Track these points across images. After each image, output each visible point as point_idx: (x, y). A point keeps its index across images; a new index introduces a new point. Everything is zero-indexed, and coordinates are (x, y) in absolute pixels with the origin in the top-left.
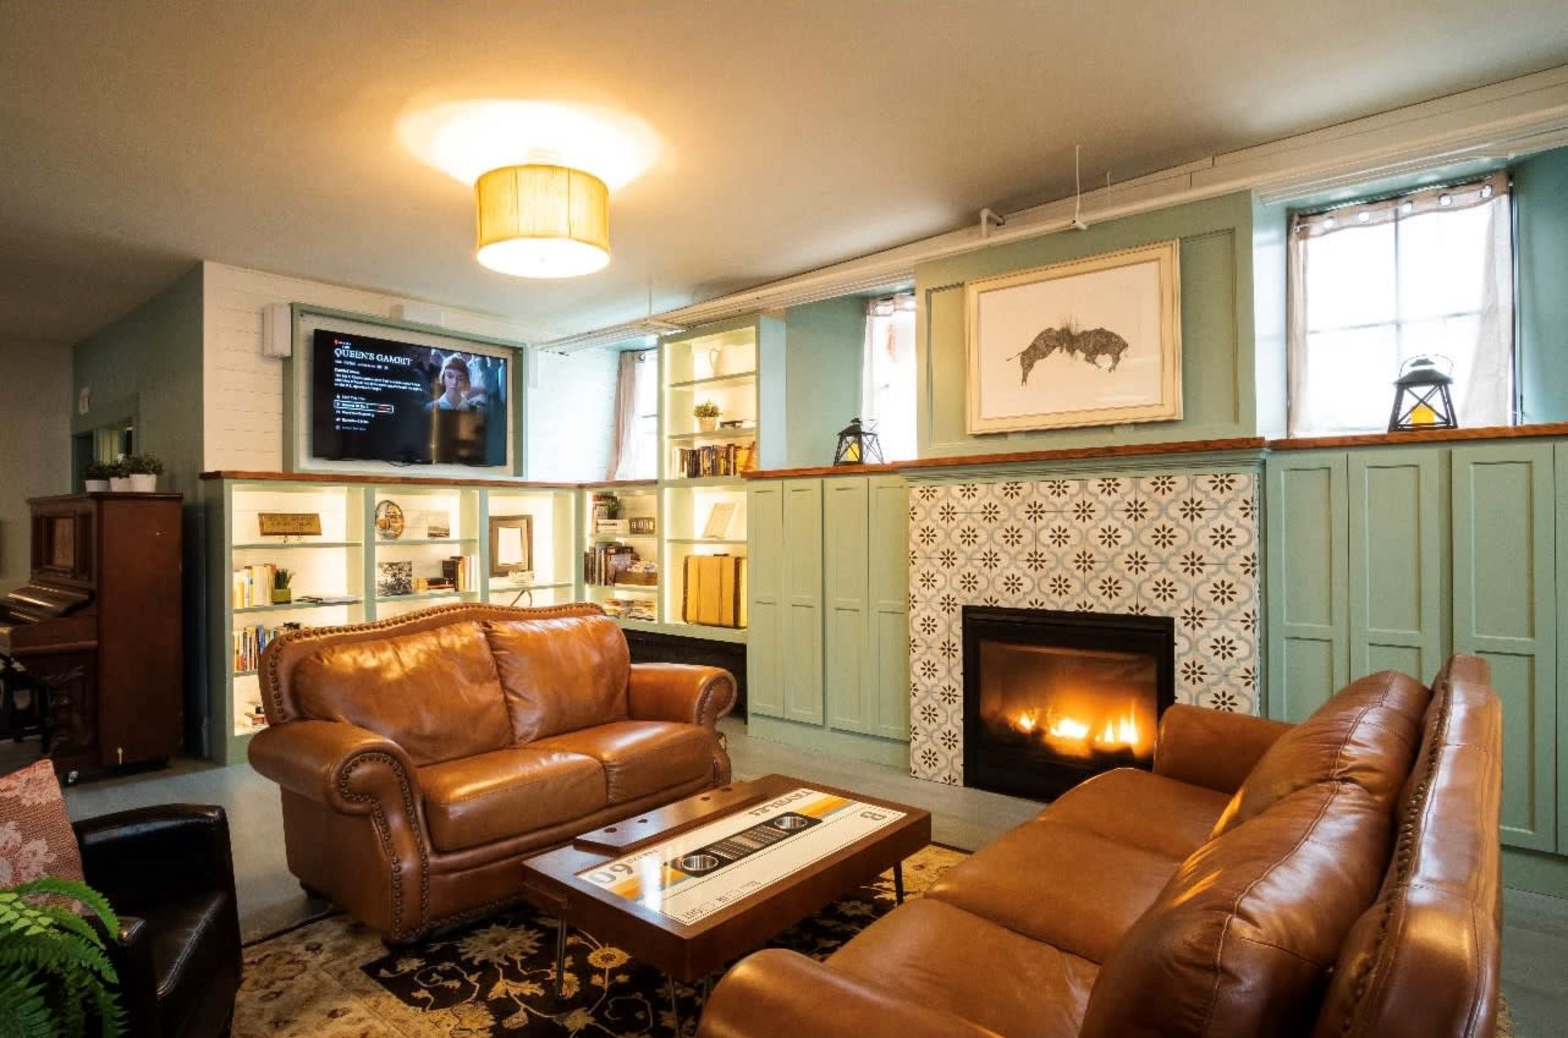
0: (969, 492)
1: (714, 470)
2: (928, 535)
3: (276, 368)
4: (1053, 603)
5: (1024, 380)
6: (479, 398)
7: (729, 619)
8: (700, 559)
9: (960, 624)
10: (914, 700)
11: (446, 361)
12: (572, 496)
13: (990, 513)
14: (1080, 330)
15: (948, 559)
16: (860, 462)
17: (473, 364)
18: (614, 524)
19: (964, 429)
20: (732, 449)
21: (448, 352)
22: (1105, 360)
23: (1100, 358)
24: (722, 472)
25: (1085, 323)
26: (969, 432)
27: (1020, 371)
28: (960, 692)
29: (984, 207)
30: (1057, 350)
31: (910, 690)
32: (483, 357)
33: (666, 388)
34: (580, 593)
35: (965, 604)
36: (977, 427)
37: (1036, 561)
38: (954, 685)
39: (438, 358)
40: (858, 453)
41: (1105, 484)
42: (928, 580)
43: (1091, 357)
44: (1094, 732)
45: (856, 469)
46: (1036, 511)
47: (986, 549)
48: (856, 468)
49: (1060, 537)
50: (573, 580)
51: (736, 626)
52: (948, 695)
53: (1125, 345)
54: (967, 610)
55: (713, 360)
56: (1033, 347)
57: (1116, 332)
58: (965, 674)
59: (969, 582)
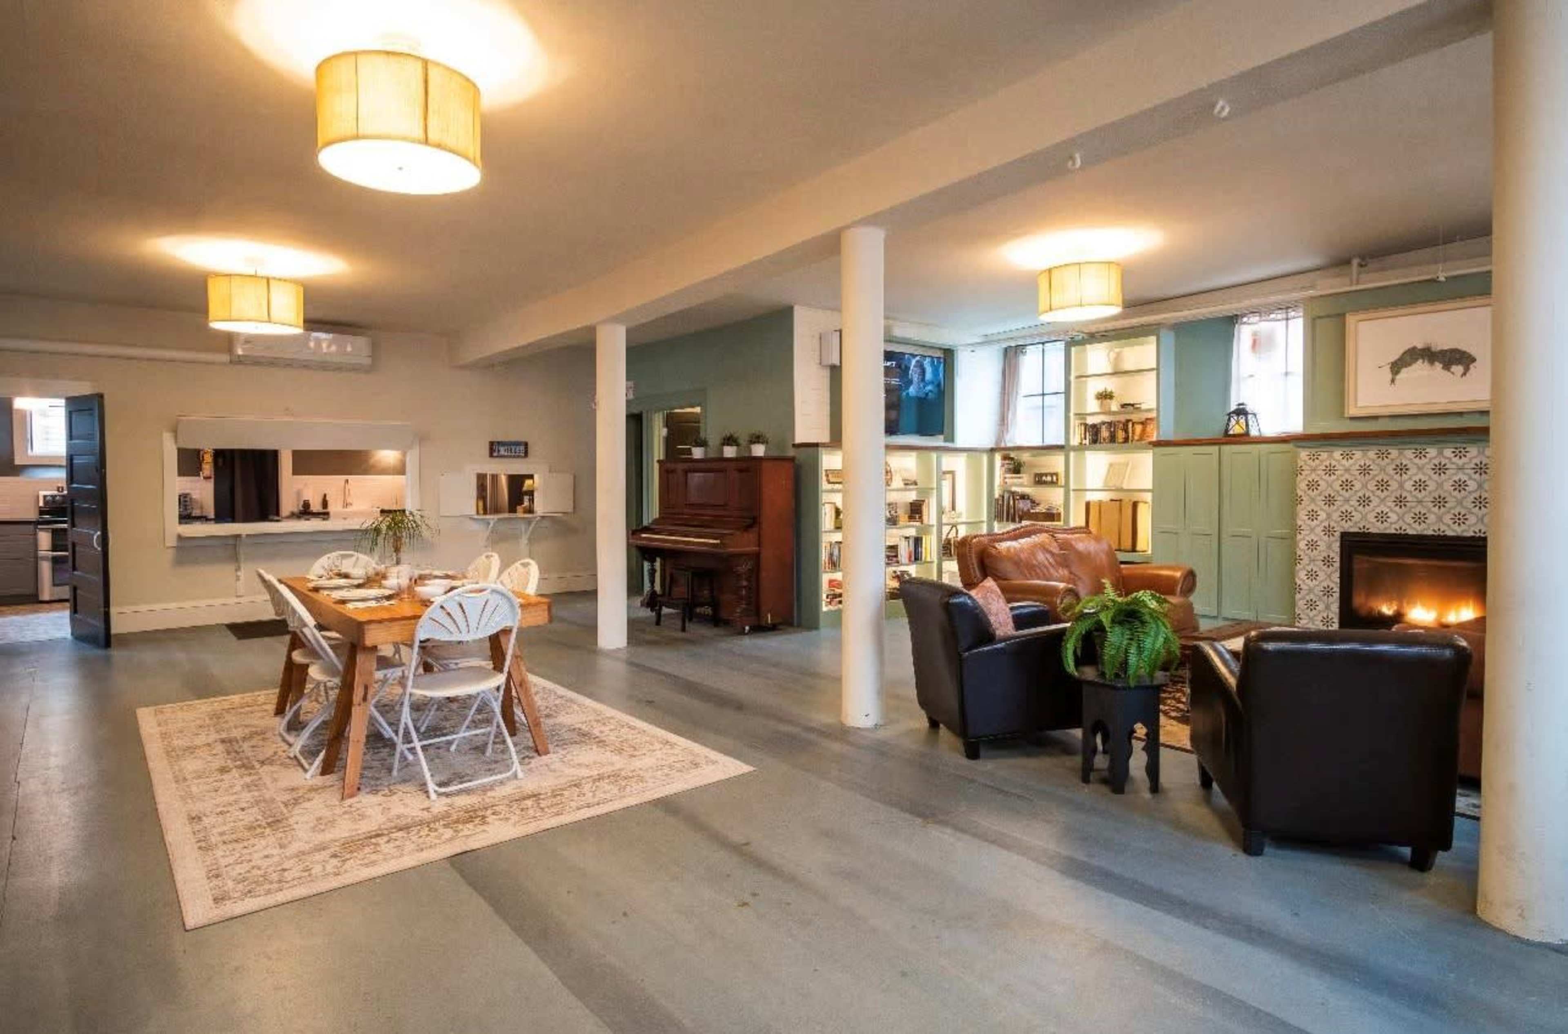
0: (1348, 456)
1: (1113, 439)
2: (1313, 485)
3: (827, 373)
4: (1414, 529)
5: (1393, 381)
6: (929, 388)
7: (1127, 543)
8: (1100, 504)
9: (1338, 544)
10: (1298, 596)
11: (914, 362)
12: (985, 458)
13: (1365, 470)
14: (1439, 348)
15: (1330, 501)
16: (1247, 434)
17: (927, 363)
18: (1020, 478)
19: (1343, 413)
20: (1130, 425)
21: (914, 356)
22: (1458, 369)
23: (1454, 368)
24: (1121, 440)
25: (1443, 343)
26: (1346, 415)
27: (1390, 376)
28: (1337, 589)
29: (1354, 256)
30: (1420, 361)
31: (1294, 588)
32: (932, 357)
33: (1072, 378)
34: (990, 527)
35: (1342, 530)
36: (1352, 411)
37: (1400, 501)
38: (1331, 585)
39: (910, 361)
40: (1244, 427)
41: (1457, 451)
42: (1313, 515)
43: (1447, 367)
44: (1440, 615)
45: (1242, 439)
46: (1402, 469)
47: (1360, 494)
48: (1244, 438)
49: (1420, 486)
50: (985, 518)
51: (1134, 550)
52: (1328, 592)
53: (1474, 360)
54: (1344, 535)
55: (1112, 360)
56: (1401, 359)
57: (1468, 351)
58: (1341, 577)
59: (1346, 516)
